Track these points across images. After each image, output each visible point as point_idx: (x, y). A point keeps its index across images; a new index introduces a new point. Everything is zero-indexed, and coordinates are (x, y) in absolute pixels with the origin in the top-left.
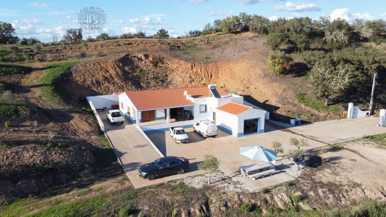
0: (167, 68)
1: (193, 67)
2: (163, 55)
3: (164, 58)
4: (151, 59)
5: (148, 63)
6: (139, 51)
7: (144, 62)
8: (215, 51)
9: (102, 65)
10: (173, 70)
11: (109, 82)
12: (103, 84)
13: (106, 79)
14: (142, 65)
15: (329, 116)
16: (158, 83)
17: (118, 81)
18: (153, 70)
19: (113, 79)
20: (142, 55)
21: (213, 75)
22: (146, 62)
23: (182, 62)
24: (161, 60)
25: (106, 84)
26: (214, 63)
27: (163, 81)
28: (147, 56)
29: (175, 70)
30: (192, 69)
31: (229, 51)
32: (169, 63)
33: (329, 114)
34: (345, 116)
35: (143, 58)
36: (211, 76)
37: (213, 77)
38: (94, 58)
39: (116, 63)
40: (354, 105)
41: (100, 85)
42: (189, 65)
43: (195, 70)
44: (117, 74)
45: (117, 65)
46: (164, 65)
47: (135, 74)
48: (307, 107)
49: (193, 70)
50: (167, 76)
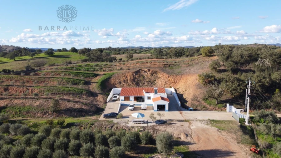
0: (157, 76)
2: (158, 70)
4: (151, 72)
5: (148, 74)
6: (146, 68)
8: (187, 68)
9: (126, 74)
10: (159, 78)
11: (125, 82)
13: (124, 81)
14: (145, 75)
15: (214, 109)
16: (149, 84)
17: (129, 82)
18: (149, 77)
20: (147, 70)
21: (177, 82)
22: (147, 73)
23: (165, 74)
24: (156, 73)
25: (123, 83)
26: (181, 76)
27: (152, 83)
28: (149, 70)
30: (168, 78)
32: (159, 74)
36: (176, 82)
37: (177, 83)
38: (125, 70)
39: (133, 73)
42: (167, 76)
43: (169, 78)
44: (131, 79)
45: (133, 75)
47: (140, 79)
50: (155, 81)
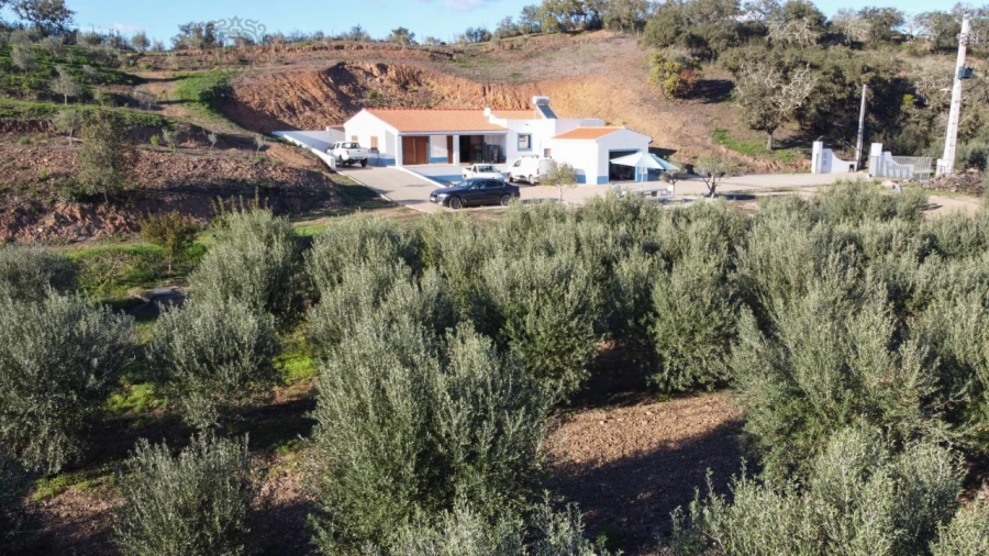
0: (428, 93)
1: (487, 91)
2: (418, 66)
3: (420, 72)
4: (392, 73)
5: (386, 82)
6: (367, 58)
7: (378, 80)
8: (532, 63)
9: (292, 78)
10: (443, 98)
11: (312, 110)
12: (301, 113)
13: (305, 103)
14: (374, 85)
15: (774, 167)
17: (331, 109)
18: (399, 96)
19: (321, 105)
20: (373, 66)
22: (382, 81)
23: (462, 81)
24: (415, 78)
25: (308, 113)
26: (532, 85)
28: (383, 68)
29: (446, 98)
30: (485, 94)
31: (562, 63)
32: (432, 83)
33: (775, 163)
34: (807, 170)
35: (376, 72)
38: (270, 66)
39: (319, 76)
40: (825, 146)
41: (295, 114)
42: (478, 87)
43: (490, 96)
44: (327, 97)
45: (324, 81)
46: (421, 88)
48: (730, 152)
49: (487, 97)
